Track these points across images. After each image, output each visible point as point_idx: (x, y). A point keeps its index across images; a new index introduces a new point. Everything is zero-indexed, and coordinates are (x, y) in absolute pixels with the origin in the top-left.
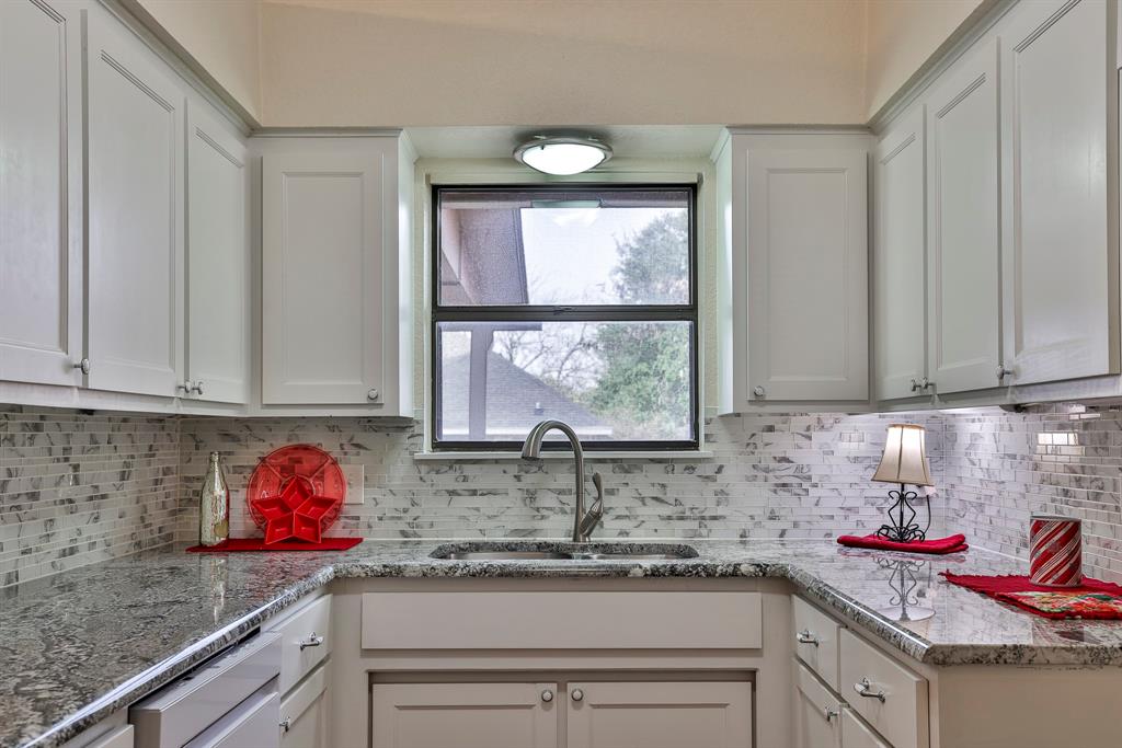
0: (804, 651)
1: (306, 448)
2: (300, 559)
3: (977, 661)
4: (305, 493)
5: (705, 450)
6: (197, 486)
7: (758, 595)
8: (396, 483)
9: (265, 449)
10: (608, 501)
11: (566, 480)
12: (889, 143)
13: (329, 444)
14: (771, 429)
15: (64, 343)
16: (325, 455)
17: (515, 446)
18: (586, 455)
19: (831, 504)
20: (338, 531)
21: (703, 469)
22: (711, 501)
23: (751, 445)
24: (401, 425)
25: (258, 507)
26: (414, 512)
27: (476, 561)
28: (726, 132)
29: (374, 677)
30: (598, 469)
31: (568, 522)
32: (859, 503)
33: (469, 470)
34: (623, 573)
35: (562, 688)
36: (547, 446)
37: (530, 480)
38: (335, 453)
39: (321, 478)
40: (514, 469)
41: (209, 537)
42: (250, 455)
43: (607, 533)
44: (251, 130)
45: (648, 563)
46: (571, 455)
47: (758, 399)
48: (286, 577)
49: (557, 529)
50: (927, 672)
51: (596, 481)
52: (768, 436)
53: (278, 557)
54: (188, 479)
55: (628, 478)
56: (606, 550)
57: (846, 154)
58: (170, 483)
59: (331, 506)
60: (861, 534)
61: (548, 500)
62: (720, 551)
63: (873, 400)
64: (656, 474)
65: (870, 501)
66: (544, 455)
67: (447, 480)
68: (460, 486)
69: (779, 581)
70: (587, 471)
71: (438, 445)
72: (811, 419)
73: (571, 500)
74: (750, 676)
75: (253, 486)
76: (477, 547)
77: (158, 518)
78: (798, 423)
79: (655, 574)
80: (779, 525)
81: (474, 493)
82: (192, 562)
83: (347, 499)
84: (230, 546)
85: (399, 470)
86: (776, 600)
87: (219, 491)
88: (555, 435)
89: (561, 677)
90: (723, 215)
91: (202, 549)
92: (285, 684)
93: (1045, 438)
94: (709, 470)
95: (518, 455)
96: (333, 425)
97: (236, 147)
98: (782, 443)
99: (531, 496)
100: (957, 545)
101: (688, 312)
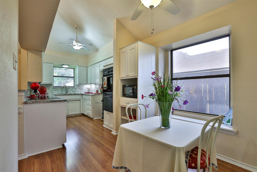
4: (43, 90)
10: (68, 91)
11: (65, 89)
12: (88, 68)
13: (45, 86)
16: (44, 87)
17: (62, 87)
19: (84, 91)
20: (46, 93)
21: (75, 88)
22: (76, 90)
23: (78, 87)
24: (51, 85)
31: (65, 92)
33: (57, 88)
37: (62, 89)
43: (68, 93)
47: (80, 84)
57: (86, 68)
59: (45, 91)
60: (86, 92)
61: (64, 91)
63: (87, 84)
64: (72, 89)
65: (87, 90)
67: (55, 89)
70: (67, 88)
71: (54, 87)
72: (83, 85)
73: (65, 91)
74: (80, 100)
81: (57, 90)
83: (47, 91)
85: (51, 88)
86: (82, 96)
88: (65, 86)
90: (77, 71)
93: (97, 86)
96: (45, 85)
98: (81, 86)
100: (92, 92)
101: (74, 77)
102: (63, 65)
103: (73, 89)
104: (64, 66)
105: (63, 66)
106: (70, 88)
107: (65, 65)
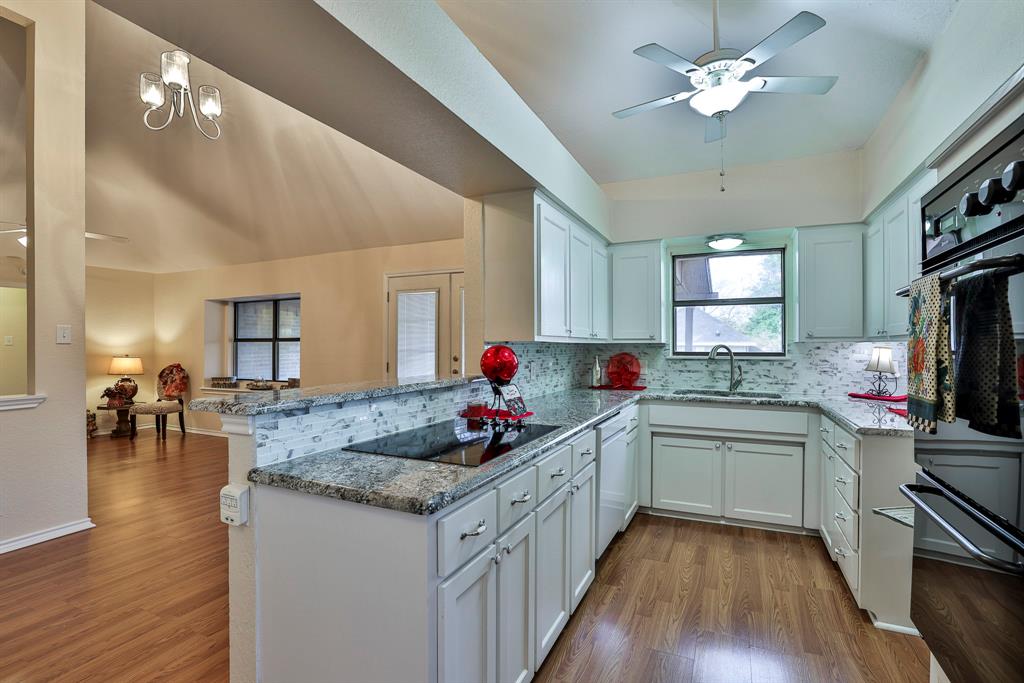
0: (824, 434)
1: (626, 354)
2: (627, 392)
3: (879, 434)
4: (627, 370)
5: (787, 357)
6: (591, 366)
7: (806, 414)
8: (659, 367)
9: (612, 354)
10: (744, 376)
11: (727, 367)
13: (635, 352)
14: (819, 348)
15: (566, 325)
16: (633, 356)
17: (707, 354)
18: (735, 358)
19: (847, 380)
20: (638, 384)
21: (786, 364)
22: (791, 377)
23: (809, 355)
24: (662, 346)
25: (610, 374)
26: (667, 378)
27: (691, 396)
28: (795, 230)
29: (653, 434)
30: (740, 363)
31: (728, 384)
32: (862, 380)
33: (687, 363)
34: (749, 403)
35: (724, 444)
36: (719, 354)
37: (712, 367)
38: (637, 356)
39: (632, 364)
40: (705, 363)
41: (595, 384)
42: (606, 356)
43: (745, 388)
44: (609, 244)
45: (759, 399)
46: (729, 357)
47: (810, 337)
48: (626, 398)
49: (724, 386)
50: (860, 437)
51: (739, 368)
52: (817, 351)
53: (619, 392)
54: (586, 364)
55: (753, 367)
56: (743, 394)
57: (854, 234)
58: (581, 365)
59: (636, 375)
60: (862, 393)
61: (720, 375)
62: (794, 395)
63: (864, 336)
64: (766, 365)
65: (866, 379)
66: (717, 357)
67: (679, 366)
68: (684, 369)
69: (815, 409)
70: (736, 364)
71: (675, 353)
72: (838, 344)
73: (729, 375)
74: (803, 445)
75: (608, 367)
76: (691, 392)
77: (577, 377)
78: (832, 346)
79: (762, 403)
80: (821, 388)
81: (689, 371)
82: (590, 391)
83: (642, 372)
84: (601, 388)
85: (660, 362)
86: (813, 416)
87: (598, 368)
88: (722, 350)
89: (724, 440)
90: (795, 257)
91: (593, 388)
92: (628, 429)
94: (790, 364)
95: (707, 357)
96: (636, 346)
97: (604, 251)
98: (825, 354)
99: (712, 373)
101: (781, 300)
102: (711, 238)
103: (776, 370)
104: (716, 245)
105: (713, 244)
106: (757, 362)
107: (721, 236)
